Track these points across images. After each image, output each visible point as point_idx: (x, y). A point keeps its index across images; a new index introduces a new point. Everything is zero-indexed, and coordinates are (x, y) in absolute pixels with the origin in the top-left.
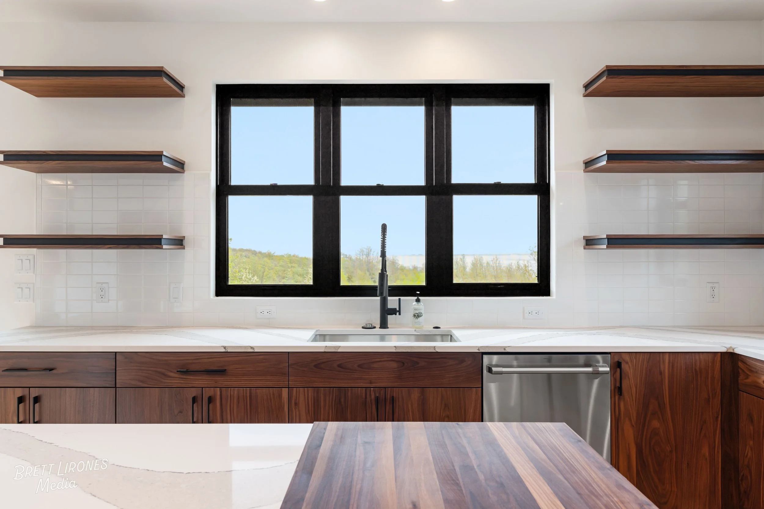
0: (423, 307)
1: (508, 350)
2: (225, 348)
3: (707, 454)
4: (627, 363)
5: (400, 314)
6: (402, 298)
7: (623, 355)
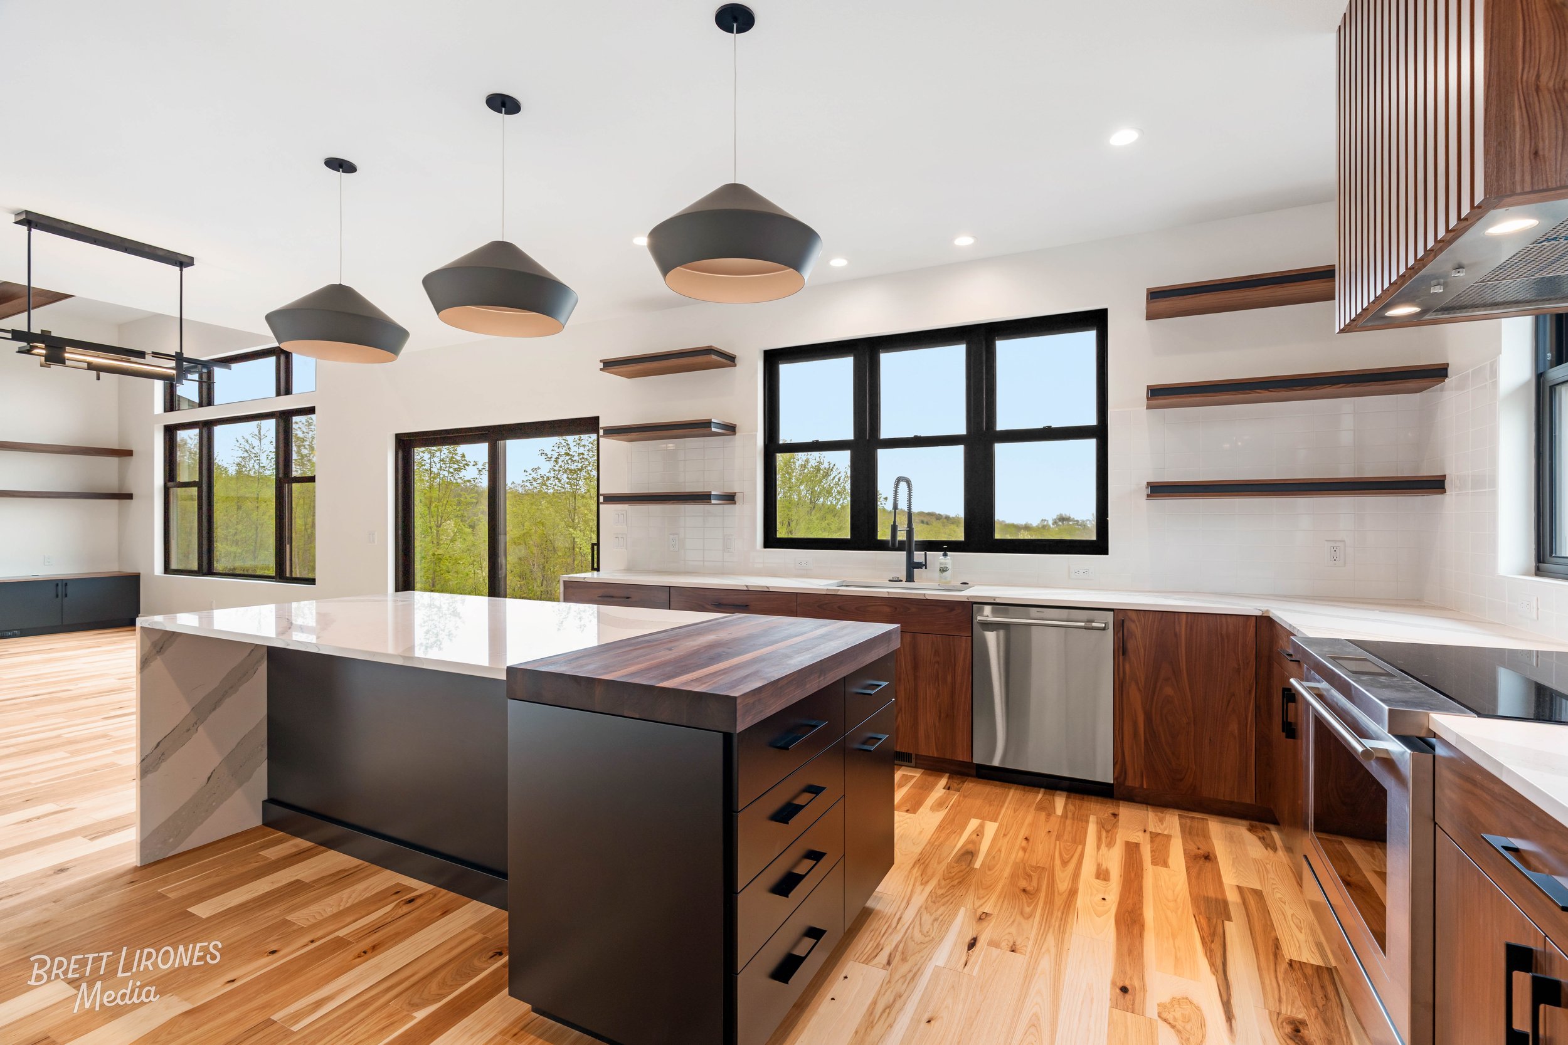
0: (950, 561)
1: (998, 601)
2: (747, 586)
3: (1236, 731)
4: (1134, 622)
5: (926, 568)
6: (927, 553)
7: (1130, 613)
